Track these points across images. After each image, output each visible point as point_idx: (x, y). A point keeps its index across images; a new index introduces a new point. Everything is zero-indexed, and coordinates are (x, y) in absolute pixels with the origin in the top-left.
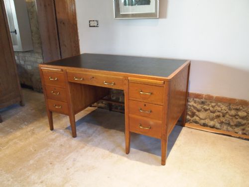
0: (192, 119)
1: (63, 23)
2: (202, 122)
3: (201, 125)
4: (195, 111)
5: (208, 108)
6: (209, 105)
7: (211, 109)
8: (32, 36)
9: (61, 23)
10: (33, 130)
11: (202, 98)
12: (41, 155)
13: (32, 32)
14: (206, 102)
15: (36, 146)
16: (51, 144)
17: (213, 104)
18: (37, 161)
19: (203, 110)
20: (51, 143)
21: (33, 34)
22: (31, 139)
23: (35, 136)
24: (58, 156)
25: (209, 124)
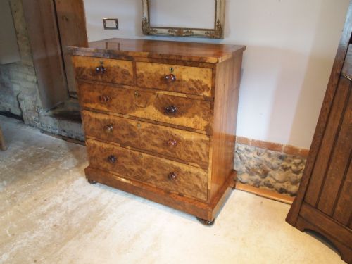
0: (263, 180)
1: (67, 20)
2: (279, 186)
3: (276, 189)
4: (268, 169)
5: (288, 166)
6: (290, 161)
7: (294, 167)
8: (17, 38)
9: (63, 18)
10: (15, 195)
11: (280, 151)
12: (21, 244)
13: (17, 33)
14: (286, 157)
15: (15, 226)
16: (40, 224)
17: (297, 161)
18: (14, 257)
19: (280, 168)
20: (40, 220)
21: (19, 36)
22: (10, 213)
23: (16, 207)
24: (48, 246)
25: (289, 190)
